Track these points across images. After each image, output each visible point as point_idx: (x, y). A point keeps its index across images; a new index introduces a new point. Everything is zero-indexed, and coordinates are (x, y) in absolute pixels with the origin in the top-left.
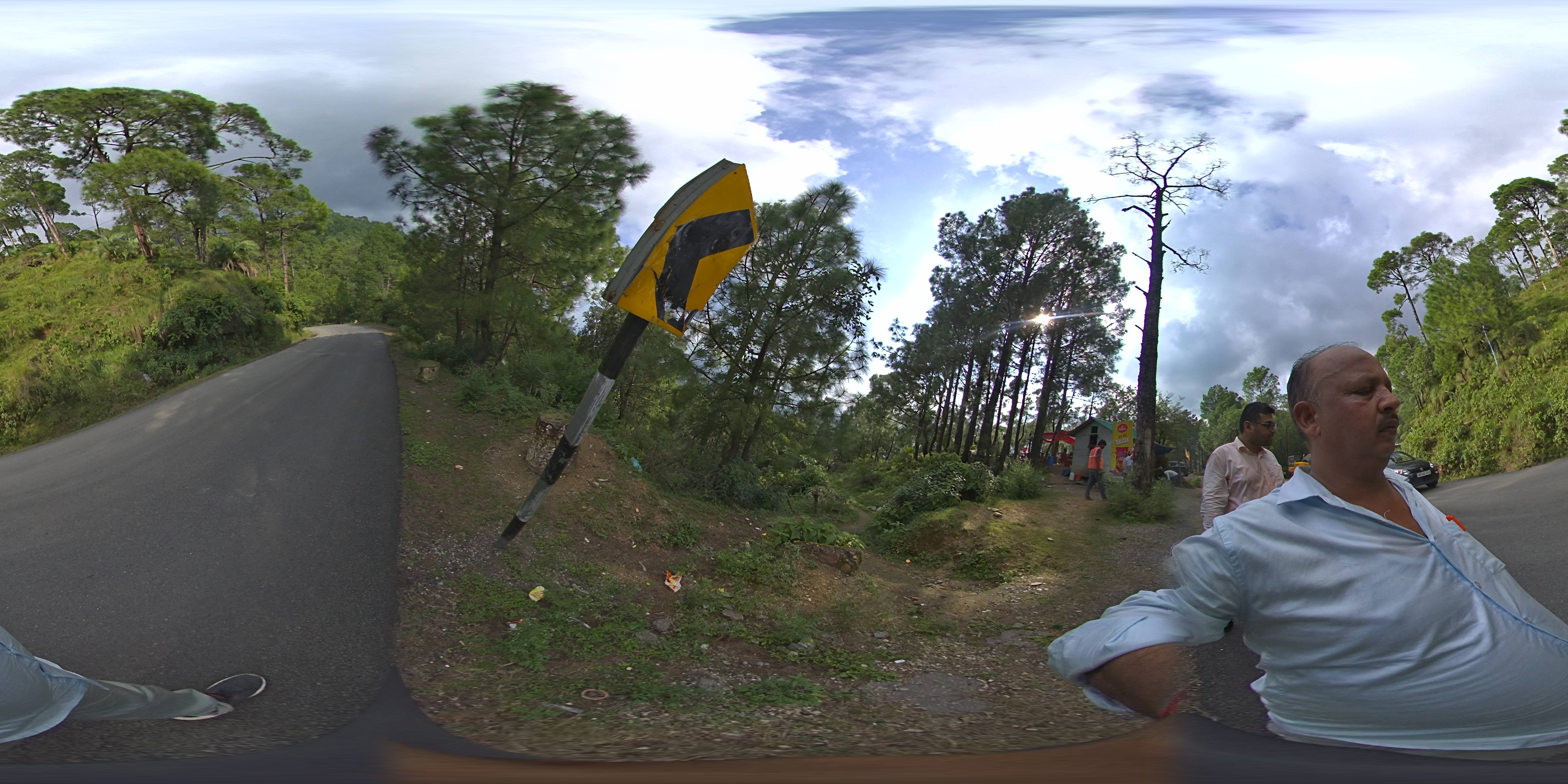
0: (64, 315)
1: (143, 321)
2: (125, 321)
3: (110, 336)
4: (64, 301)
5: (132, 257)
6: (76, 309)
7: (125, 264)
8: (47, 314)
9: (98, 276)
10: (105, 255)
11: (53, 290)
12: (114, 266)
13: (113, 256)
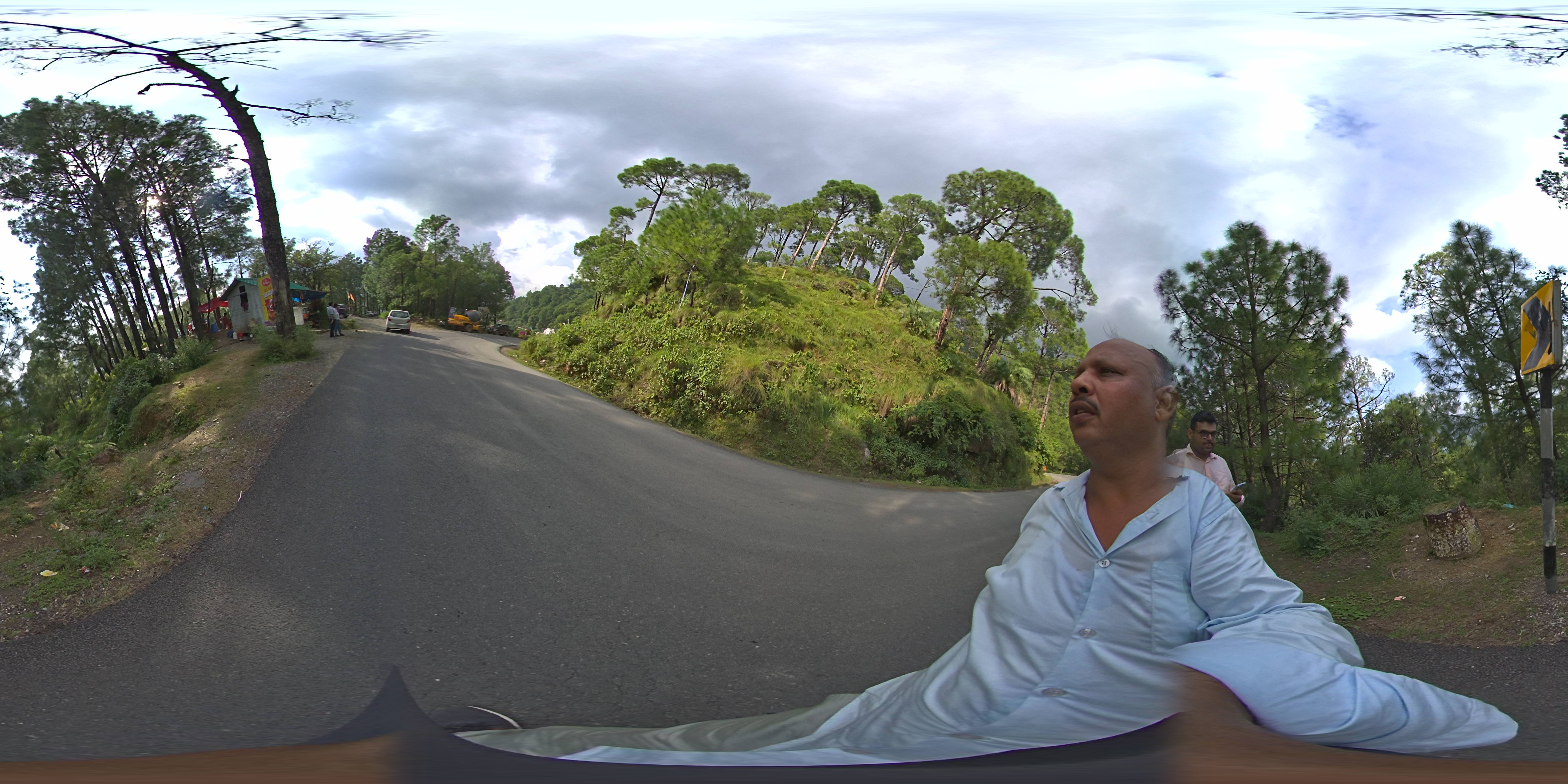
0: (833, 347)
2: (881, 387)
3: (859, 392)
4: (842, 336)
5: (924, 336)
6: (846, 349)
7: (915, 337)
9: (886, 334)
10: (905, 320)
11: (841, 321)
12: (905, 334)
13: (911, 325)
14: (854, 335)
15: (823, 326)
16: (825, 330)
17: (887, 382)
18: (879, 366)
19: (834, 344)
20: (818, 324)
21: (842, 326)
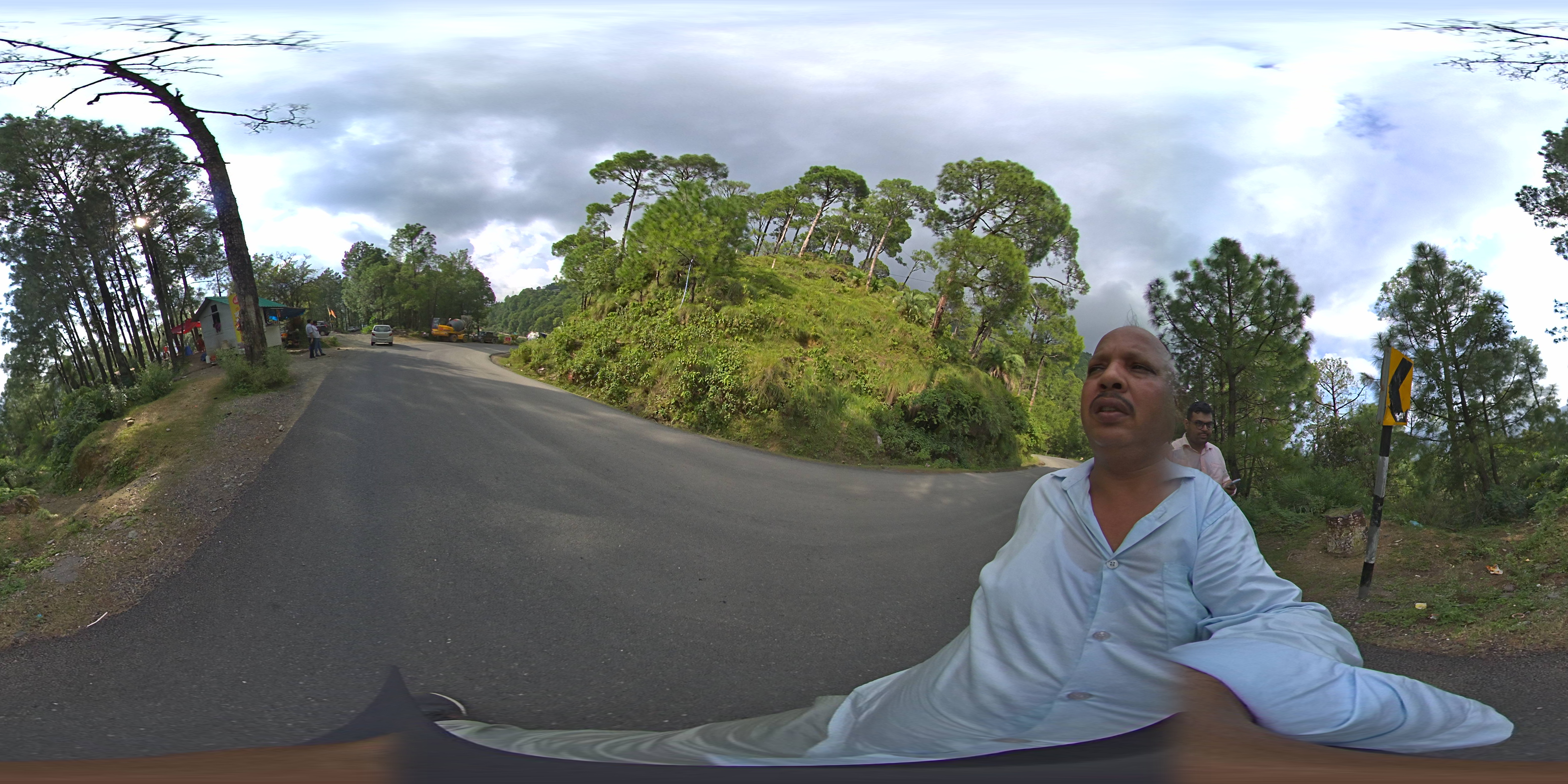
0: (834, 338)
1: (902, 387)
2: (886, 376)
3: (866, 382)
4: (842, 326)
5: (921, 323)
6: (848, 338)
7: (912, 325)
8: (820, 327)
9: (884, 322)
10: (901, 308)
11: (839, 310)
12: (902, 322)
13: (907, 313)
14: (853, 324)
15: (823, 316)
16: (824, 320)
17: (890, 371)
18: (879, 354)
19: (835, 333)
20: (818, 315)
21: (841, 315)
